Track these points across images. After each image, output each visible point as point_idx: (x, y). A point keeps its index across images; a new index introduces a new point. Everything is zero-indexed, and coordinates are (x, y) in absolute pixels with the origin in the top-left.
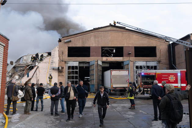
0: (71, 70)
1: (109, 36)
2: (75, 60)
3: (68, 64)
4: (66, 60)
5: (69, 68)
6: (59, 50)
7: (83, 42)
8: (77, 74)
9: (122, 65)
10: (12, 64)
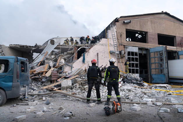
0: (131, 57)
1: (164, 24)
2: (134, 45)
3: (128, 49)
4: (125, 45)
5: (129, 53)
6: (117, 32)
7: (141, 25)
8: (138, 62)
9: (174, 55)
10: (54, 44)
